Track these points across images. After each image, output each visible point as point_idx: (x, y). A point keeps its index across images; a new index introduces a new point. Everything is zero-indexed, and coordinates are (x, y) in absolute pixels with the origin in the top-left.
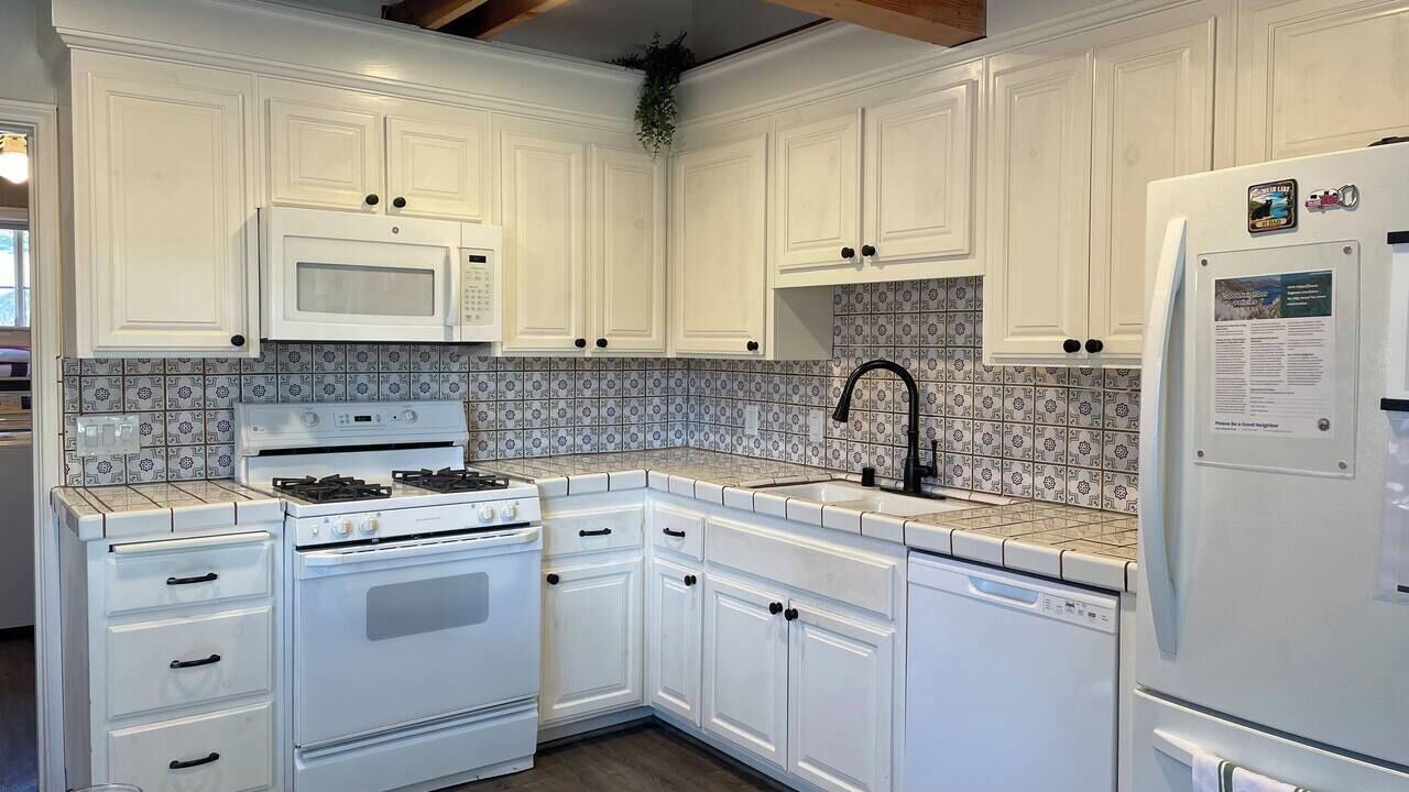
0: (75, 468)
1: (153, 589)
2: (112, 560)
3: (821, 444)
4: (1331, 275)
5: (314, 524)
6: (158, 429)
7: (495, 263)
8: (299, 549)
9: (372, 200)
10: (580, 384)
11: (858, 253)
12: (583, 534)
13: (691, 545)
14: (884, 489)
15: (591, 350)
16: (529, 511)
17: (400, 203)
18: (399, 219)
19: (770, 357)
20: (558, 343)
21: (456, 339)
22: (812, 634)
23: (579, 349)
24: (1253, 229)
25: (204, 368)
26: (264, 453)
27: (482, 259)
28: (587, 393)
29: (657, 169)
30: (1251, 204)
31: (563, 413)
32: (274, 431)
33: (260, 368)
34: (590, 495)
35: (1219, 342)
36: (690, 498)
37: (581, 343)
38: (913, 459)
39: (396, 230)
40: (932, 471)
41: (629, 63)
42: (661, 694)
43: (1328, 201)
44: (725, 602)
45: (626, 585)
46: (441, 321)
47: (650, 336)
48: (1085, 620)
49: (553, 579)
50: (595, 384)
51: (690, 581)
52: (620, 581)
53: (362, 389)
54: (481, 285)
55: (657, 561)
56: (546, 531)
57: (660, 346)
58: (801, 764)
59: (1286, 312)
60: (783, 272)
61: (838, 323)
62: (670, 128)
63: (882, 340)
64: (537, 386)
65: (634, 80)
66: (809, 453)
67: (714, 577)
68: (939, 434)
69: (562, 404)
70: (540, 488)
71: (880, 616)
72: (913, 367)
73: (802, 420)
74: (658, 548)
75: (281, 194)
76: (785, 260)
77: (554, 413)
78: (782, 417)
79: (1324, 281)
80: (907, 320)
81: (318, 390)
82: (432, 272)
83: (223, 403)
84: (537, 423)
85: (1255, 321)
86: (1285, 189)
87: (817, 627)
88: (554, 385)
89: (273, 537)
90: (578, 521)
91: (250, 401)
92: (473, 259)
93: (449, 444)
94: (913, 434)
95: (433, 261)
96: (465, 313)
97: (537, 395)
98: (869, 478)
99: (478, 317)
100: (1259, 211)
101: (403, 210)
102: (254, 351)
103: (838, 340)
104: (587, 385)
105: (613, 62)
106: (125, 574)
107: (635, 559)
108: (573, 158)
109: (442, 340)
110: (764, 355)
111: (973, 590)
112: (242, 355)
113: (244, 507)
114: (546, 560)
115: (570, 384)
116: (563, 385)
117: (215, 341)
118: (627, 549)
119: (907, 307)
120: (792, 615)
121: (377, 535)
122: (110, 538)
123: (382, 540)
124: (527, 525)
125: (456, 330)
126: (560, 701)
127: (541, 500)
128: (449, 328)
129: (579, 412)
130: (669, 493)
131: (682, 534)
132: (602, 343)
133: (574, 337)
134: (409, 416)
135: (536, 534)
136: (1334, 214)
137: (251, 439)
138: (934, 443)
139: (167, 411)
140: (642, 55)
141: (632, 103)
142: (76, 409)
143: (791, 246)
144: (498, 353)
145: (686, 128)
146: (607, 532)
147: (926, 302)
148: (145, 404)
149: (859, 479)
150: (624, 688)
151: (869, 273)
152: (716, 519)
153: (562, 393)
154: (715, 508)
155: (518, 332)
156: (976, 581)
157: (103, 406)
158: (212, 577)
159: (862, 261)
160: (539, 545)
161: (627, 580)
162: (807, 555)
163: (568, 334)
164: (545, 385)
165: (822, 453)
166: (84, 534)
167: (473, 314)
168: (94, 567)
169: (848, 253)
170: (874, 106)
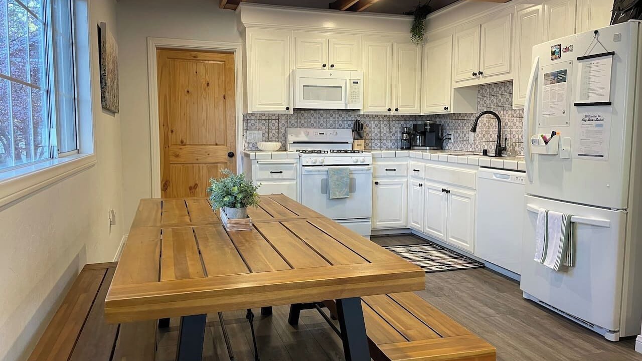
0: (247, 145)
1: (267, 174)
2: (258, 165)
3: (472, 143)
4: (566, 71)
5: (307, 159)
6: (267, 135)
7: (361, 83)
8: (303, 166)
9: (324, 66)
10: (391, 125)
11: (478, 74)
12: (386, 170)
13: (421, 174)
14: (489, 156)
15: (393, 112)
16: (369, 160)
17: (332, 66)
18: (332, 71)
19: (452, 112)
20: (383, 110)
21: (348, 108)
22: (454, 197)
23: (389, 112)
24: (552, 59)
25: (279, 117)
26: (294, 143)
27: (357, 83)
28: (394, 128)
29: (418, 49)
30: (552, 51)
31: (385, 135)
32: (297, 136)
33: (293, 118)
34: (389, 158)
35: (544, 91)
36: (421, 159)
37: (389, 110)
38: (499, 145)
39: (331, 75)
40: (505, 149)
41: (408, 14)
42: (412, 223)
43: (567, 49)
44: (431, 191)
45: (401, 188)
46: (344, 102)
47: (415, 107)
48: (520, 182)
49: (377, 183)
50: (396, 125)
51: (420, 185)
52: (399, 186)
53: (322, 125)
54: (356, 90)
55: (412, 180)
56: (374, 168)
57: (418, 111)
58: (450, 239)
59: (558, 82)
60: (456, 82)
61: (479, 100)
62: (422, 35)
63: (492, 105)
64: (376, 125)
65: (409, 19)
66: (469, 147)
67: (428, 184)
68: (508, 137)
69: (385, 132)
70: (372, 154)
71: (471, 189)
72: (501, 114)
73: (467, 135)
74: (412, 176)
75: (299, 65)
76: (457, 78)
77: (382, 135)
78: (461, 135)
79: (565, 72)
80: (500, 97)
81: (309, 125)
82: (341, 87)
83: (284, 128)
84: (376, 138)
85: (552, 85)
86: (558, 47)
87: (455, 195)
88: (382, 125)
89: (296, 163)
90: (385, 166)
91: (290, 127)
92: (354, 83)
93: (347, 143)
94: (499, 137)
95: (342, 84)
96: (351, 100)
97: (376, 128)
98: (485, 153)
99: (355, 101)
100: (553, 53)
101: (333, 68)
102: (292, 112)
103: (479, 106)
104: (394, 125)
105: (403, 14)
106: (261, 169)
107: (405, 180)
108: (388, 47)
109: (344, 108)
110: (450, 111)
111: (494, 177)
112: (288, 113)
113: (289, 154)
114: (374, 177)
115: (388, 125)
116: (385, 125)
117: (282, 109)
118: (402, 177)
119: (500, 92)
120: (448, 192)
121: (324, 164)
122: (257, 160)
123: (325, 165)
124: (368, 165)
125: (348, 105)
126: (379, 222)
127: (373, 158)
128: (346, 104)
129: (391, 135)
130: (415, 158)
131: (419, 171)
132: (397, 110)
133: (387, 108)
134: (335, 133)
135: (371, 167)
136: (568, 53)
137: (291, 138)
138: (506, 139)
139: (269, 130)
140: (414, 10)
141: (410, 27)
142: (247, 129)
143: (459, 73)
144: (362, 113)
145: (428, 34)
146: (395, 170)
147: (506, 91)
148: (264, 128)
149: (482, 154)
150: (401, 221)
151: (482, 81)
152: (428, 165)
153: (385, 128)
154: (428, 161)
155: (369, 105)
156: (495, 174)
157: (253, 128)
158: (281, 172)
159: (479, 77)
160: (372, 171)
161: (402, 186)
162: (453, 172)
163: (385, 107)
164: (379, 125)
165: (473, 147)
166: (251, 158)
167: (354, 100)
168: (253, 167)
169: (474, 74)
170: (483, 24)
